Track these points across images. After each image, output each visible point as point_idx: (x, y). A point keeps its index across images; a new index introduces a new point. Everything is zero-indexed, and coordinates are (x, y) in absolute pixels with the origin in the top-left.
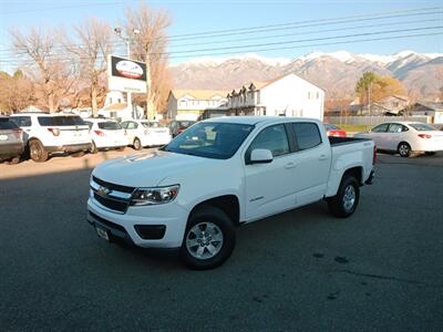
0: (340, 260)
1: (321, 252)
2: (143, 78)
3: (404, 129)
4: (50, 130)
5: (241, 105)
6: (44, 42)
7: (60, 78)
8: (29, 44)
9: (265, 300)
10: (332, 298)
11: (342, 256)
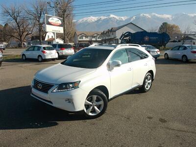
1: (152, 116)
2: (61, 25)
3: (185, 48)
5: (107, 38)
6: (17, 10)
7: (25, 27)
8: (10, 11)
11: (163, 118)
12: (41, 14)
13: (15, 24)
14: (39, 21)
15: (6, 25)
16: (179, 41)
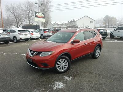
2: (44, 18)
5: (71, 25)
6: (15, 9)
7: (20, 19)
8: (11, 9)
12: (30, 11)
13: (13, 17)
14: (29, 15)
15: (8, 18)
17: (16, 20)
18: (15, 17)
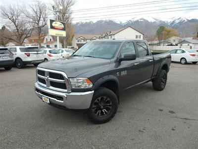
0: (172, 112)
1: (161, 109)
2: (64, 29)
3: (183, 52)
4: (25, 54)
6: (16, 13)
9: (145, 131)
10: (173, 130)
11: (171, 110)
12: (40, 17)
14: (38, 24)
15: (4, 28)
16: (176, 45)
17: (18, 31)
18: (16, 27)
